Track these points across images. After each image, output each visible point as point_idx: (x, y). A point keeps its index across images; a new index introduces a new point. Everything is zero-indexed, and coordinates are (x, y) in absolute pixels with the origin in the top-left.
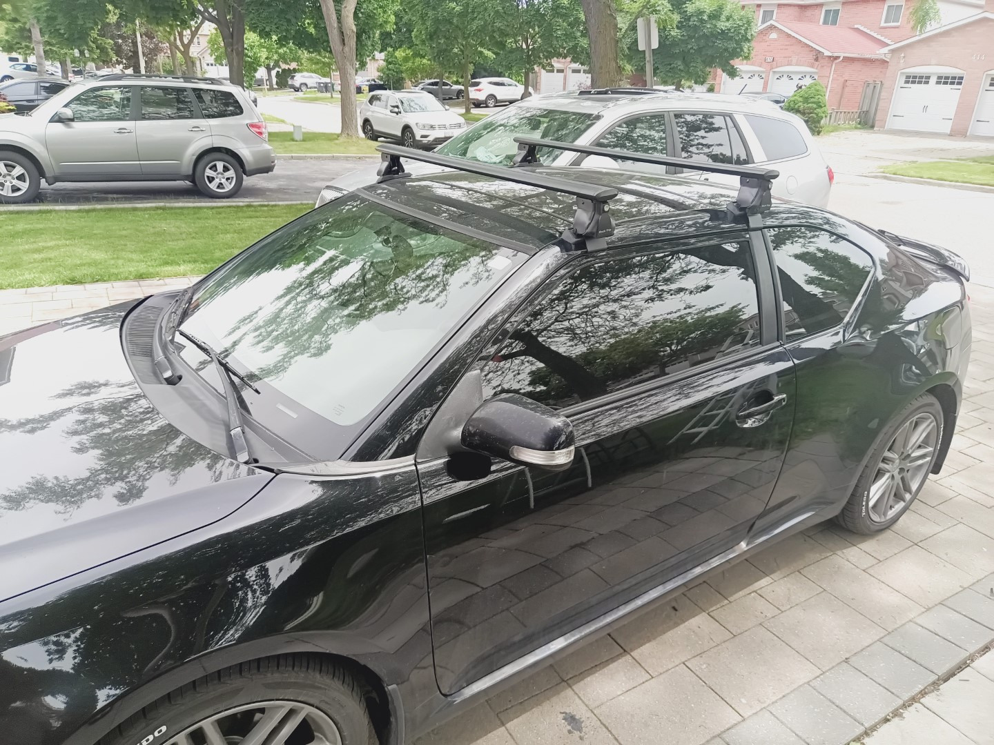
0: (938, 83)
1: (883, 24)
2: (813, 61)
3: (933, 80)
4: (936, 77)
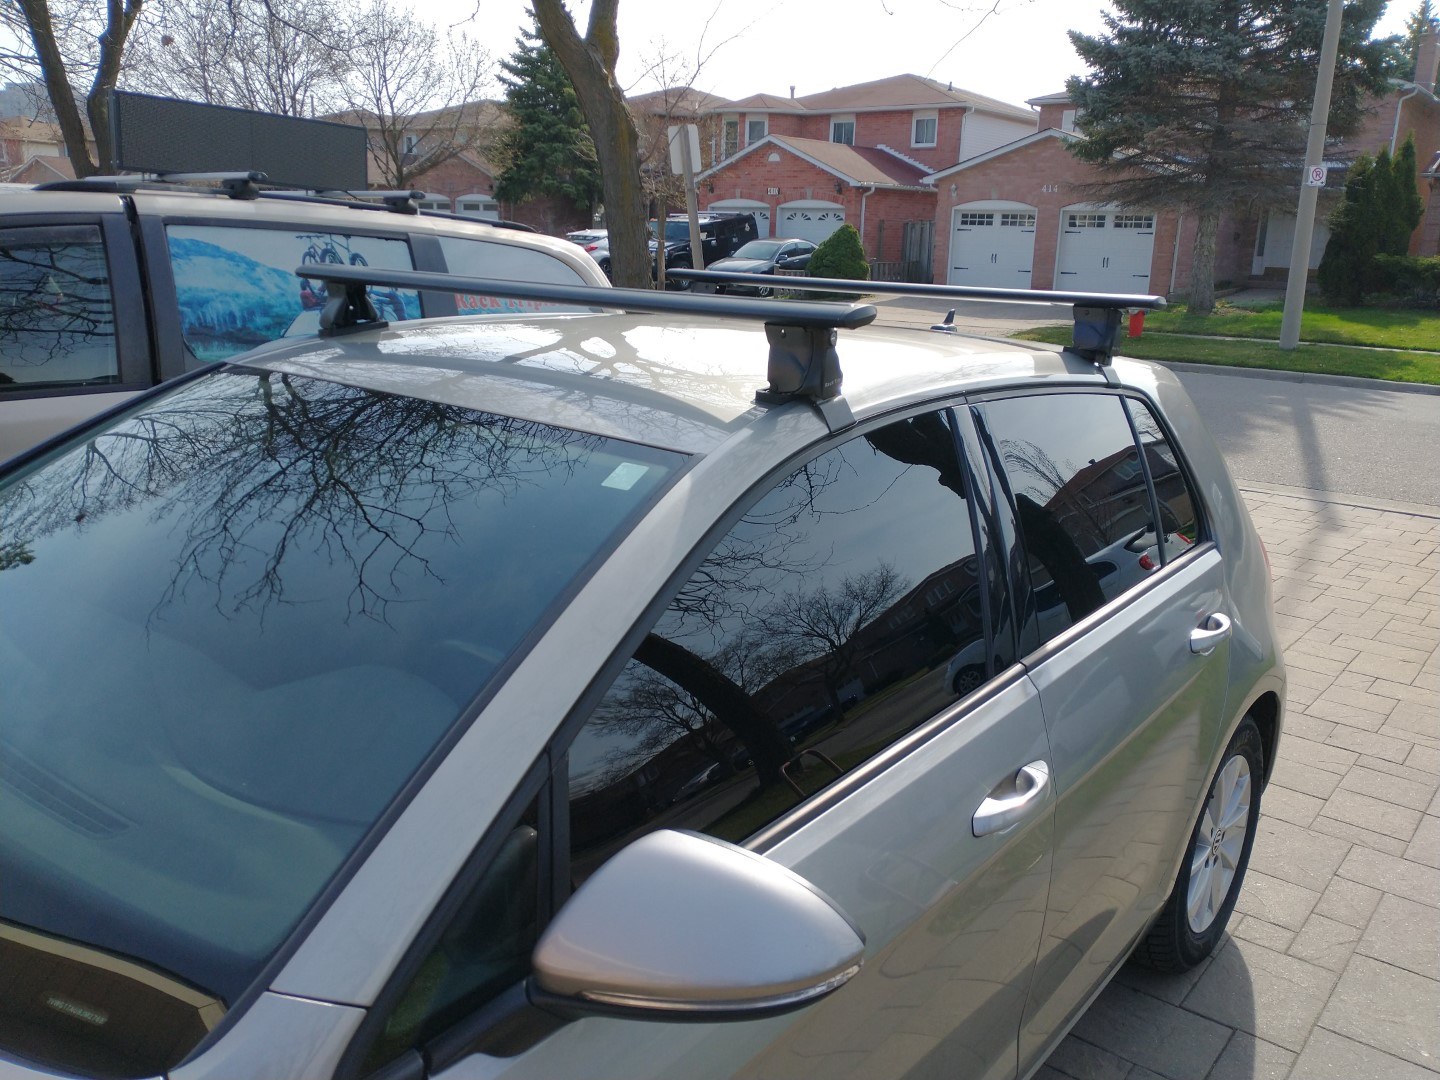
0: (1003, 223)
1: (914, 145)
2: (835, 194)
3: (997, 220)
4: (1000, 217)
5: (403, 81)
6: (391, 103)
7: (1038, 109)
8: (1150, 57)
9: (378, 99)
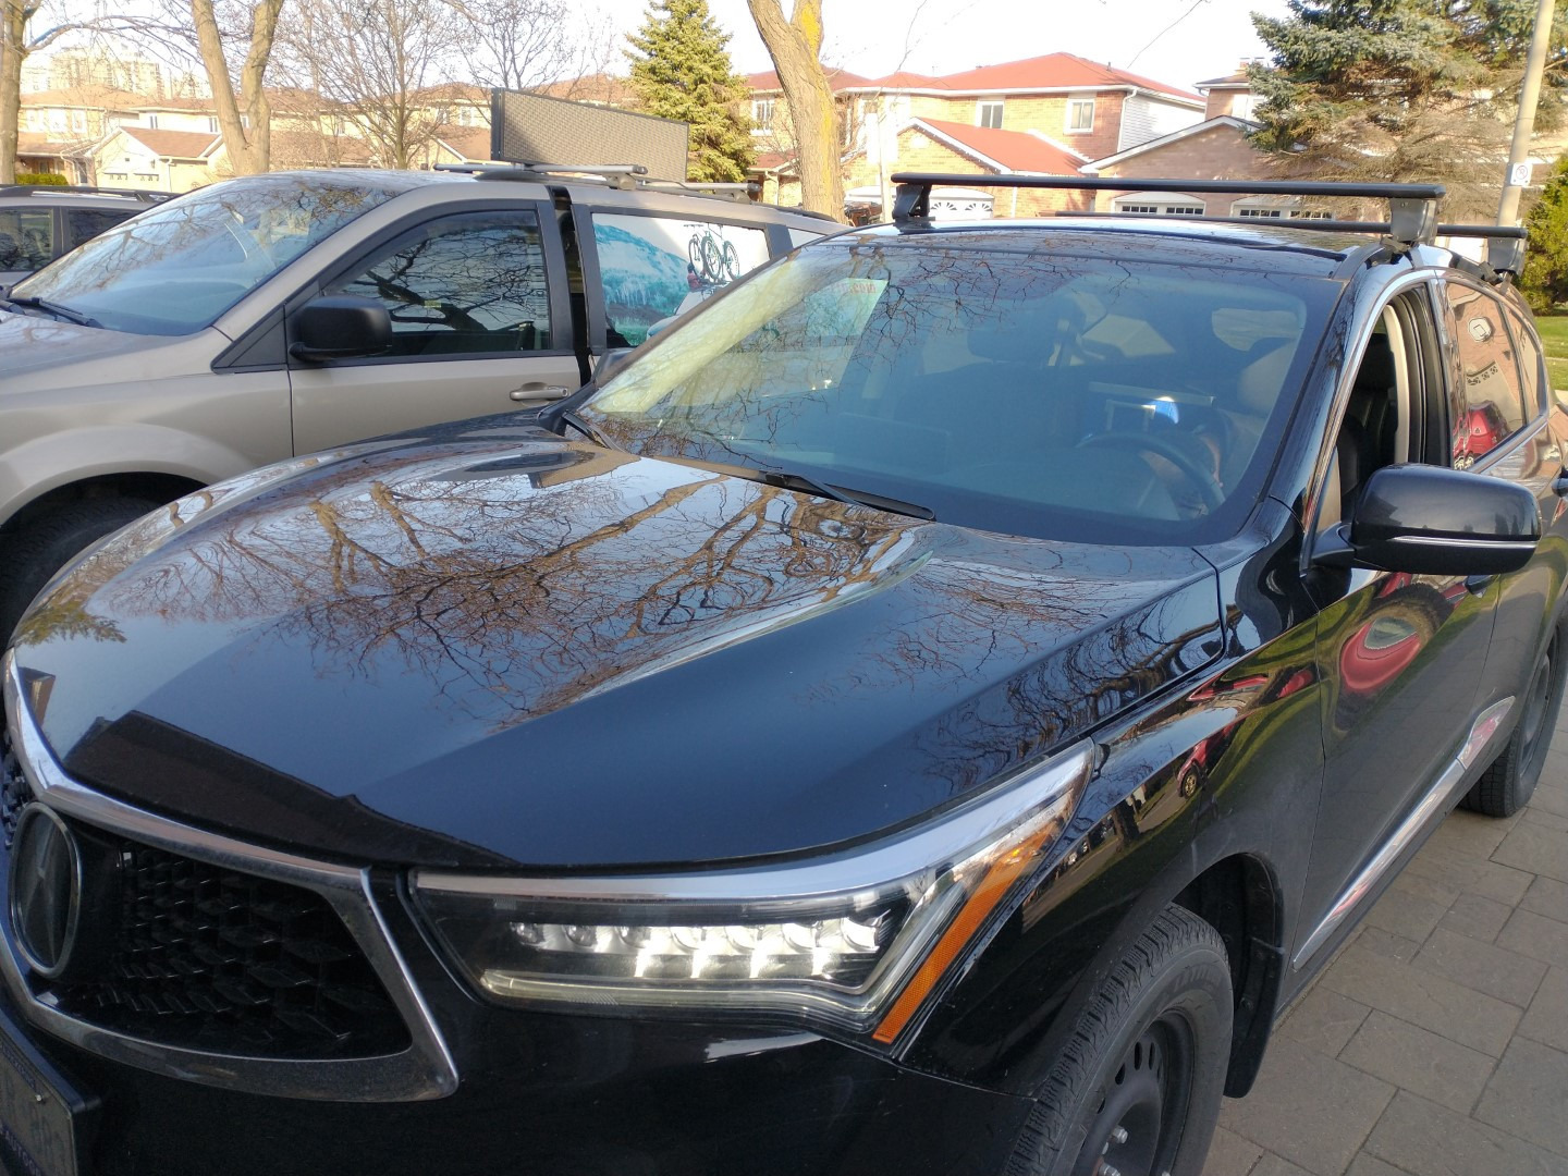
1: (1069, 130)
3: (1161, 211)
4: (1165, 210)
5: (531, 56)
6: (519, 77)
7: (1206, 93)
8: (1338, 43)
9: (506, 74)
